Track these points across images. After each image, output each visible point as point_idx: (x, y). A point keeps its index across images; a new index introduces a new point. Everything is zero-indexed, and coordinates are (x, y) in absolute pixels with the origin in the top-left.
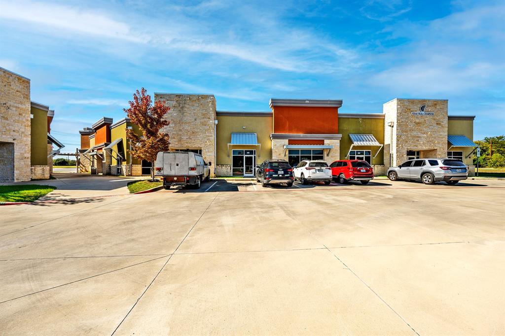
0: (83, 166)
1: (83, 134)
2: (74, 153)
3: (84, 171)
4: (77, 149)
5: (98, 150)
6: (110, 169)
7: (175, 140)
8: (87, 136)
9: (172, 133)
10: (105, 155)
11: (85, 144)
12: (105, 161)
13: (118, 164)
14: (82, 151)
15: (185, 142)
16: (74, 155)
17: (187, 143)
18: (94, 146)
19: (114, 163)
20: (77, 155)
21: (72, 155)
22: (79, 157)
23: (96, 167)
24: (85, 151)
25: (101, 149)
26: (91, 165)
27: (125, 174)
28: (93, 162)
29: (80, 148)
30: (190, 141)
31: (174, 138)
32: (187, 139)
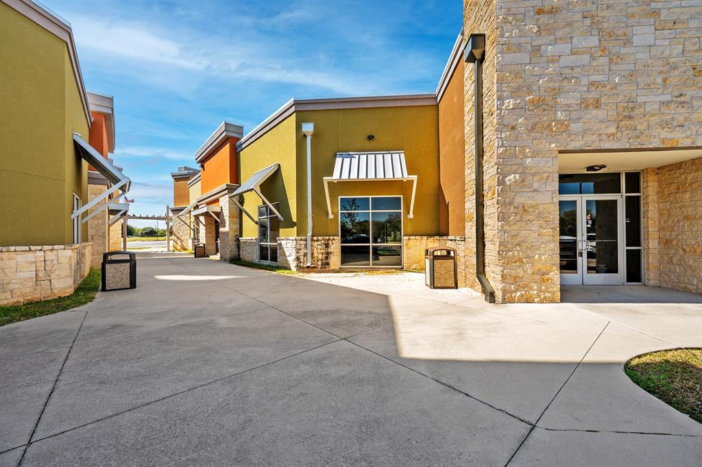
0: (178, 238)
1: (178, 178)
2: (163, 215)
3: (179, 248)
4: (168, 207)
5: (208, 204)
6: (238, 246)
7: (600, 113)
8: (185, 182)
9: (585, 81)
10: (226, 213)
11: (181, 196)
12: (226, 229)
13: (263, 234)
14: (176, 211)
15: (656, 119)
16: (162, 219)
17: (664, 125)
18: (200, 197)
19: (251, 232)
20: (167, 218)
21: (159, 218)
22: (171, 224)
23: (203, 240)
24: (181, 210)
25: (217, 201)
26: (192, 237)
27: (293, 265)
28: (197, 231)
29: (172, 206)
30: (680, 114)
31: (597, 104)
32: (667, 104)
